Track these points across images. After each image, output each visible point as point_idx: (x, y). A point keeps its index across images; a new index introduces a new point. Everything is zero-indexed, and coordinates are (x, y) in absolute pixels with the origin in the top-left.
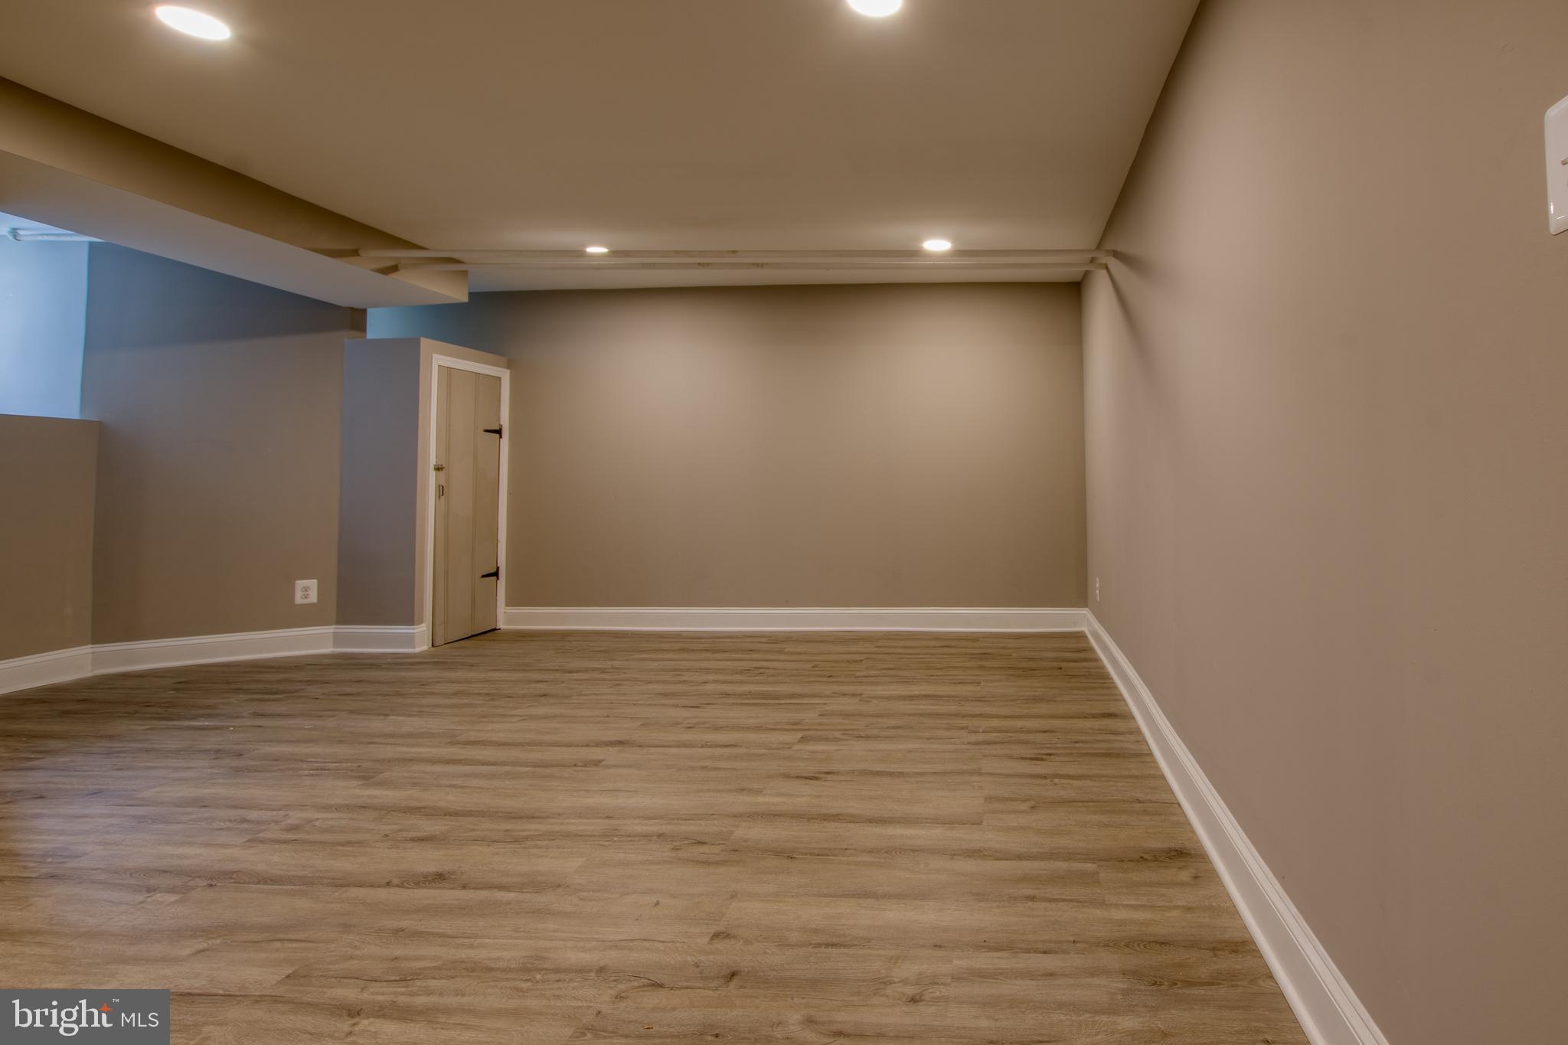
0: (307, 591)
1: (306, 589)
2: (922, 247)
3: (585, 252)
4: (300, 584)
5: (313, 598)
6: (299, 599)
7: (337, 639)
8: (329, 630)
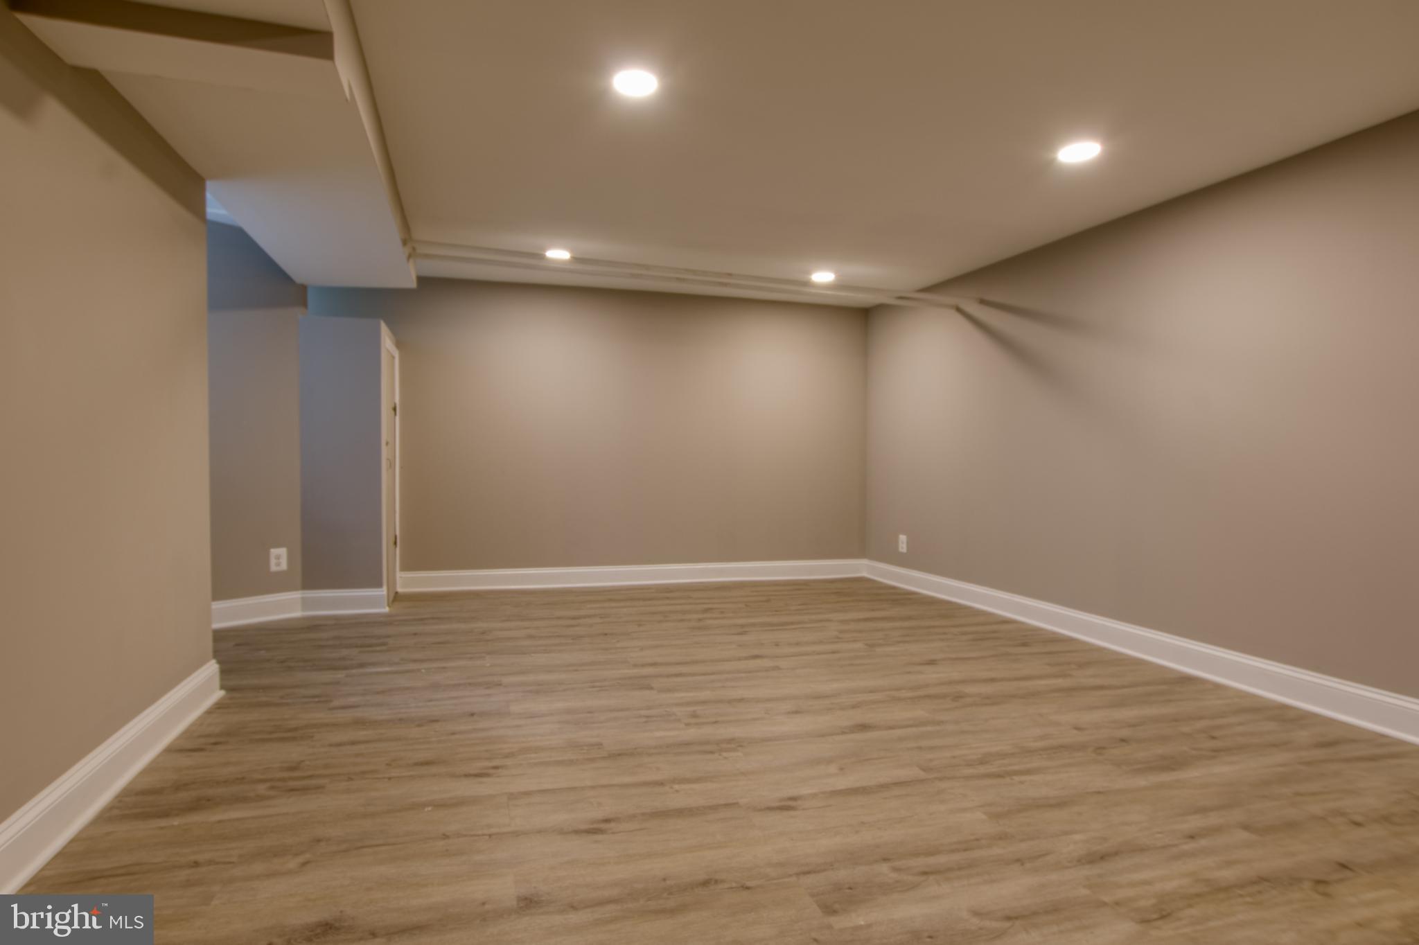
0: (279, 559)
1: (278, 557)
2: (811, 279)
3: (545, 255)
4: (274, 552)
5: (284, 566)
6: (274, 568)
7: (306, 604)
8: (297, 595)
